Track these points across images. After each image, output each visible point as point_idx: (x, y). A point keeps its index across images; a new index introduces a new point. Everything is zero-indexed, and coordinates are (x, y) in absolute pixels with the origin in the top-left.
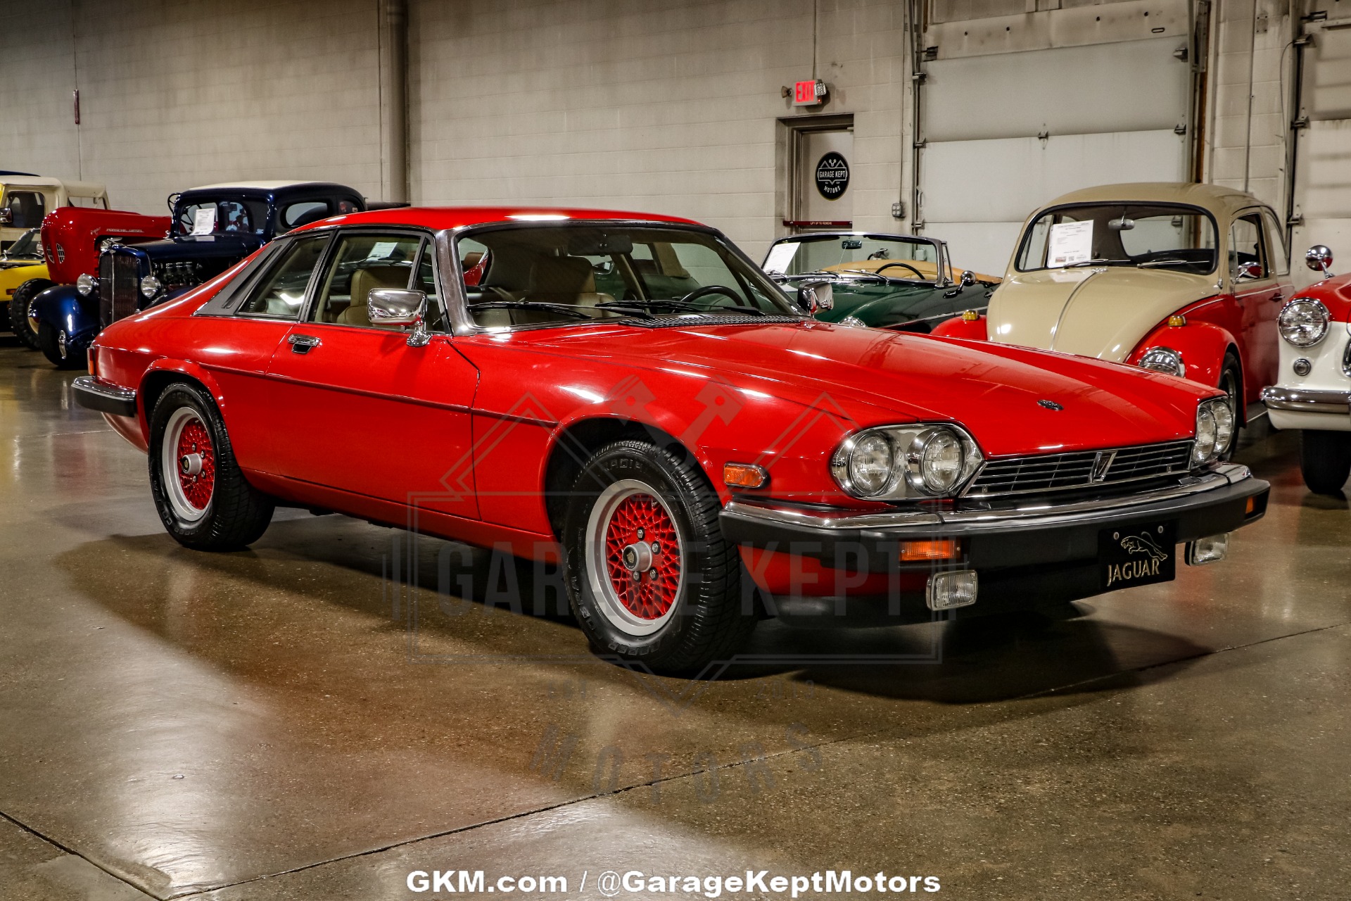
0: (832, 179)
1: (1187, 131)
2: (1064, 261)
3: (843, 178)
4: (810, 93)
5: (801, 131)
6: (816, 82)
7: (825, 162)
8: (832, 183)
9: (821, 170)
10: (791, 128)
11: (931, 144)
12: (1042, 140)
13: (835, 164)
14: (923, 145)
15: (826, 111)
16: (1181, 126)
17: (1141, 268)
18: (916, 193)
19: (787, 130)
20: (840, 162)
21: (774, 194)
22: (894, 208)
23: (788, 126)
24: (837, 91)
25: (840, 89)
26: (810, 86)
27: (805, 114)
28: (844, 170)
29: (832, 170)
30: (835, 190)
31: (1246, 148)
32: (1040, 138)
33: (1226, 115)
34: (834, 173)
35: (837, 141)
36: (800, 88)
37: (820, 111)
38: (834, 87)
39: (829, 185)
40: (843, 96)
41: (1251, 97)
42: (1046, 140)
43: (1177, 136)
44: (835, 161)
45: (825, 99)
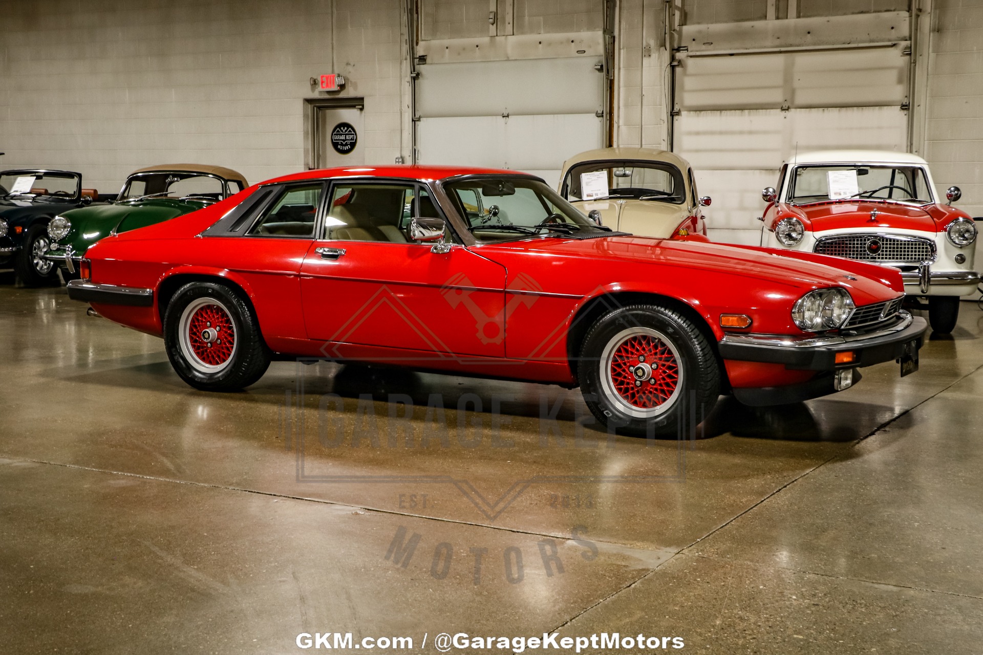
0: (344, 141)
1: (604, 115)
2: (592, 196)
3: (352, 139)
4: (332, 82)
5: (319, 108)
6: (336, 75)
7: (338, 129)
8: (344, 143)
9: (336, 134)
10: (313, 105)
11: (424, 119)
12: (504, 118)
13: (346, 131)
14: (419, 120)
15: (342, 95)
16: (600, 112)
17: (641, 200)
18: (414, 152)
19: (310, 107)
20: (350, 129)
21: (303, 150)
22: (397, 160)
23: (311, 104)
24: (351, 82)
25: (353, 81)
26: (332, 78)
27: (327, 96)
28: (353, 134)
29: (344, 134)
30: (346, 148)
31: (640, 126)
32: (503, 117)
33: (626, 106)
34: (346, 137)
35: (348, 115)
36: (324, 79)
37: (338, 95)
38: (348, 79)
39: (342, 145)
40: (355, 86)
41: (642, 96)
42: (507, 118)
43: (597, 118)
44: (346, 128)
45: (342, 87)
